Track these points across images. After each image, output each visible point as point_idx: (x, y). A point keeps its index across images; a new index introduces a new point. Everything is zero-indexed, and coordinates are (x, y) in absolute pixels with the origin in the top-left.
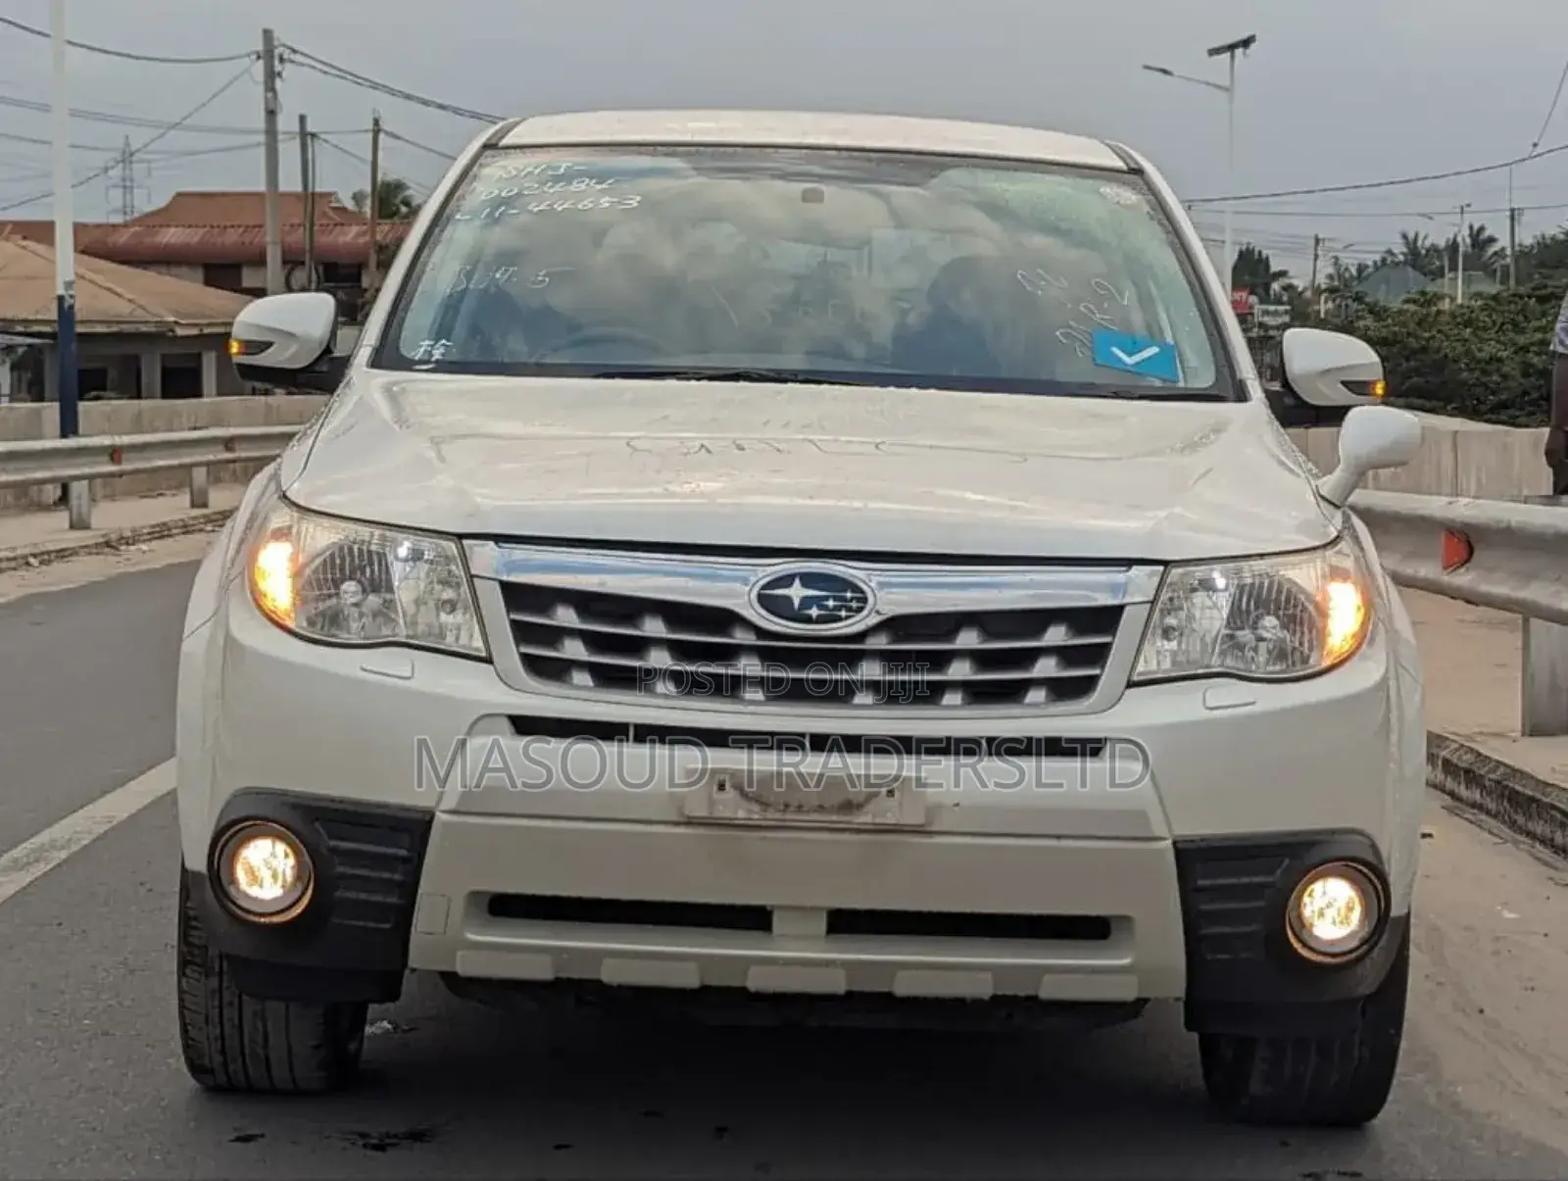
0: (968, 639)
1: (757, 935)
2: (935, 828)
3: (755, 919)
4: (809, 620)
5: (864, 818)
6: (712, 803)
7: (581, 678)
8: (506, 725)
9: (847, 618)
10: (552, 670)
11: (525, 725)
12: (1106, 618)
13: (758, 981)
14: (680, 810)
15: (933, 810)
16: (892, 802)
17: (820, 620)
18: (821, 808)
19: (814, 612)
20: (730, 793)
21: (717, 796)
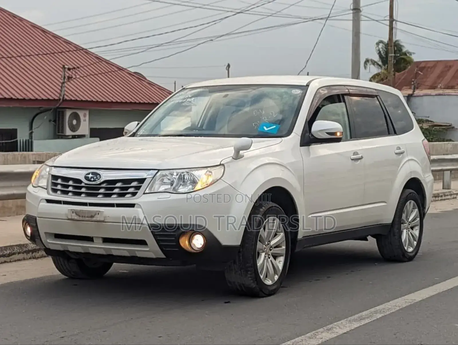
0: (119, 185)
1: (92, 242)
2: (106, 221)
3: (90, 239)
4: (91, 181)
5: (94, 219)
6: (71, 216)
7: (59, 192)
8: (45, 201)
9: (98, 180)
10: (55, 191)
11: (49, 201)
12: (142, 181)
13: (92, 251)
14: (67, 217)
15: (105, 217)
16: (98, 216)
17: (94, 181)
18: (88, 217)
19: (92, 179)
20: (74, 214)
21: (72, 214)
